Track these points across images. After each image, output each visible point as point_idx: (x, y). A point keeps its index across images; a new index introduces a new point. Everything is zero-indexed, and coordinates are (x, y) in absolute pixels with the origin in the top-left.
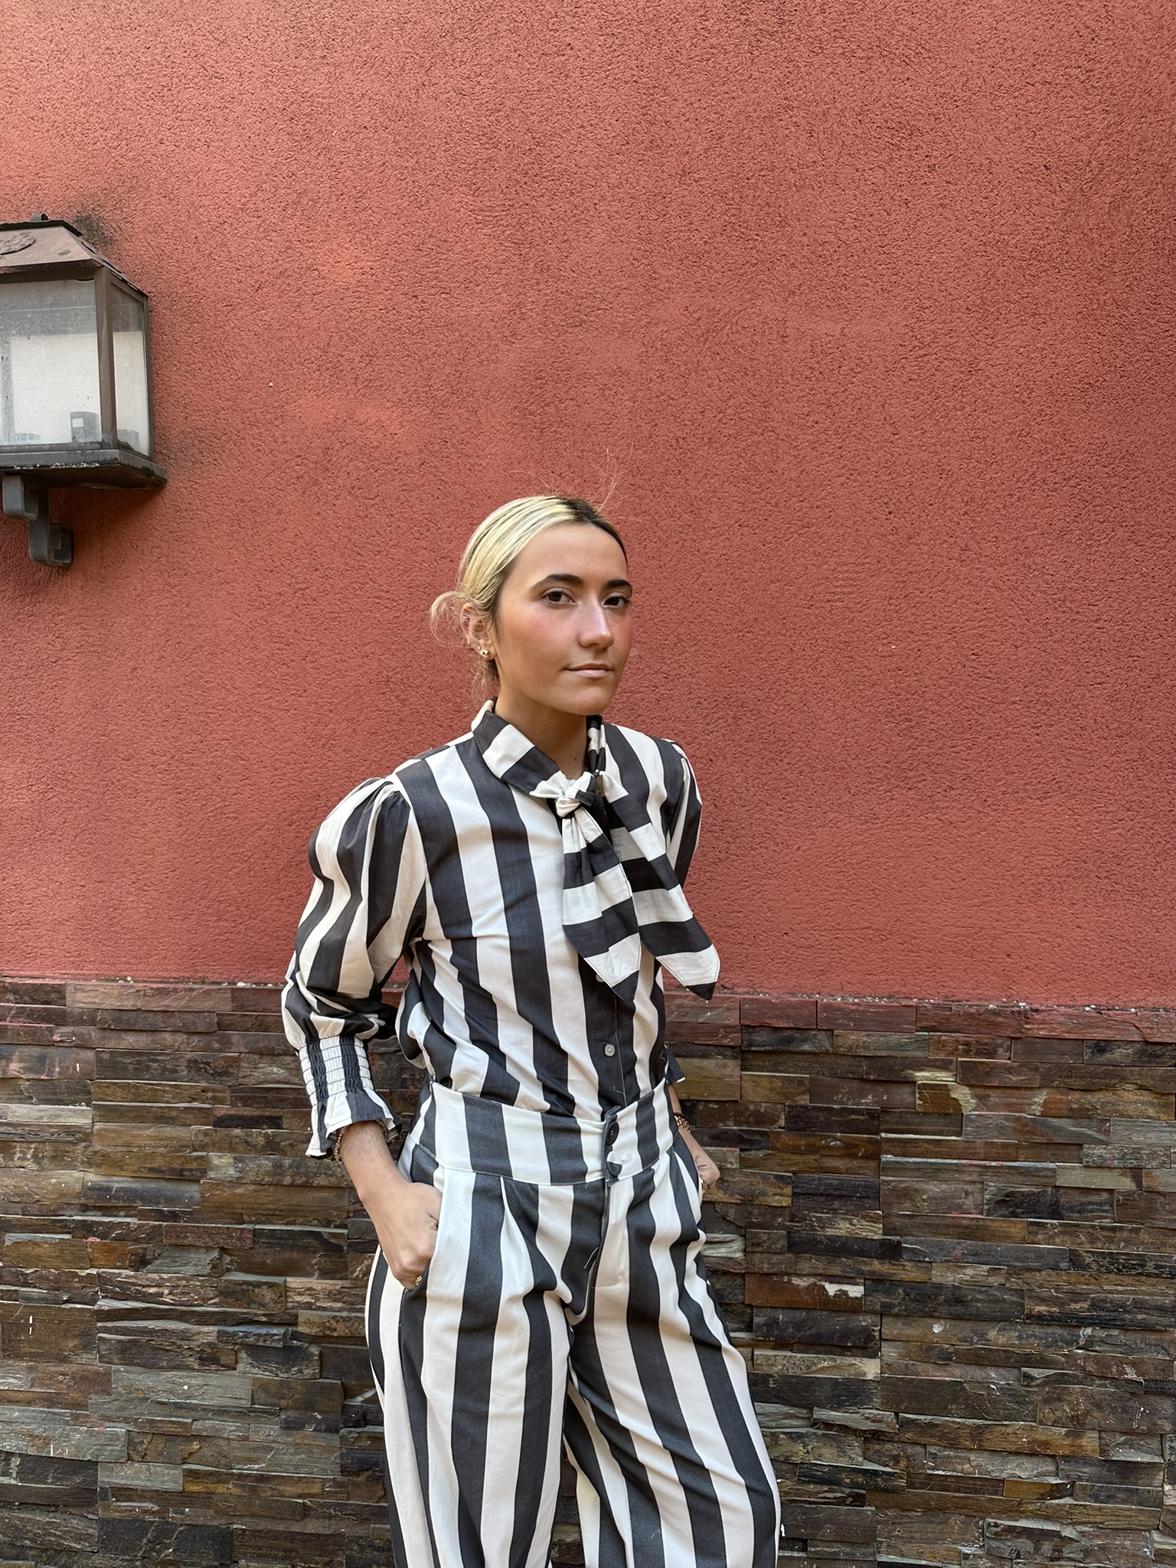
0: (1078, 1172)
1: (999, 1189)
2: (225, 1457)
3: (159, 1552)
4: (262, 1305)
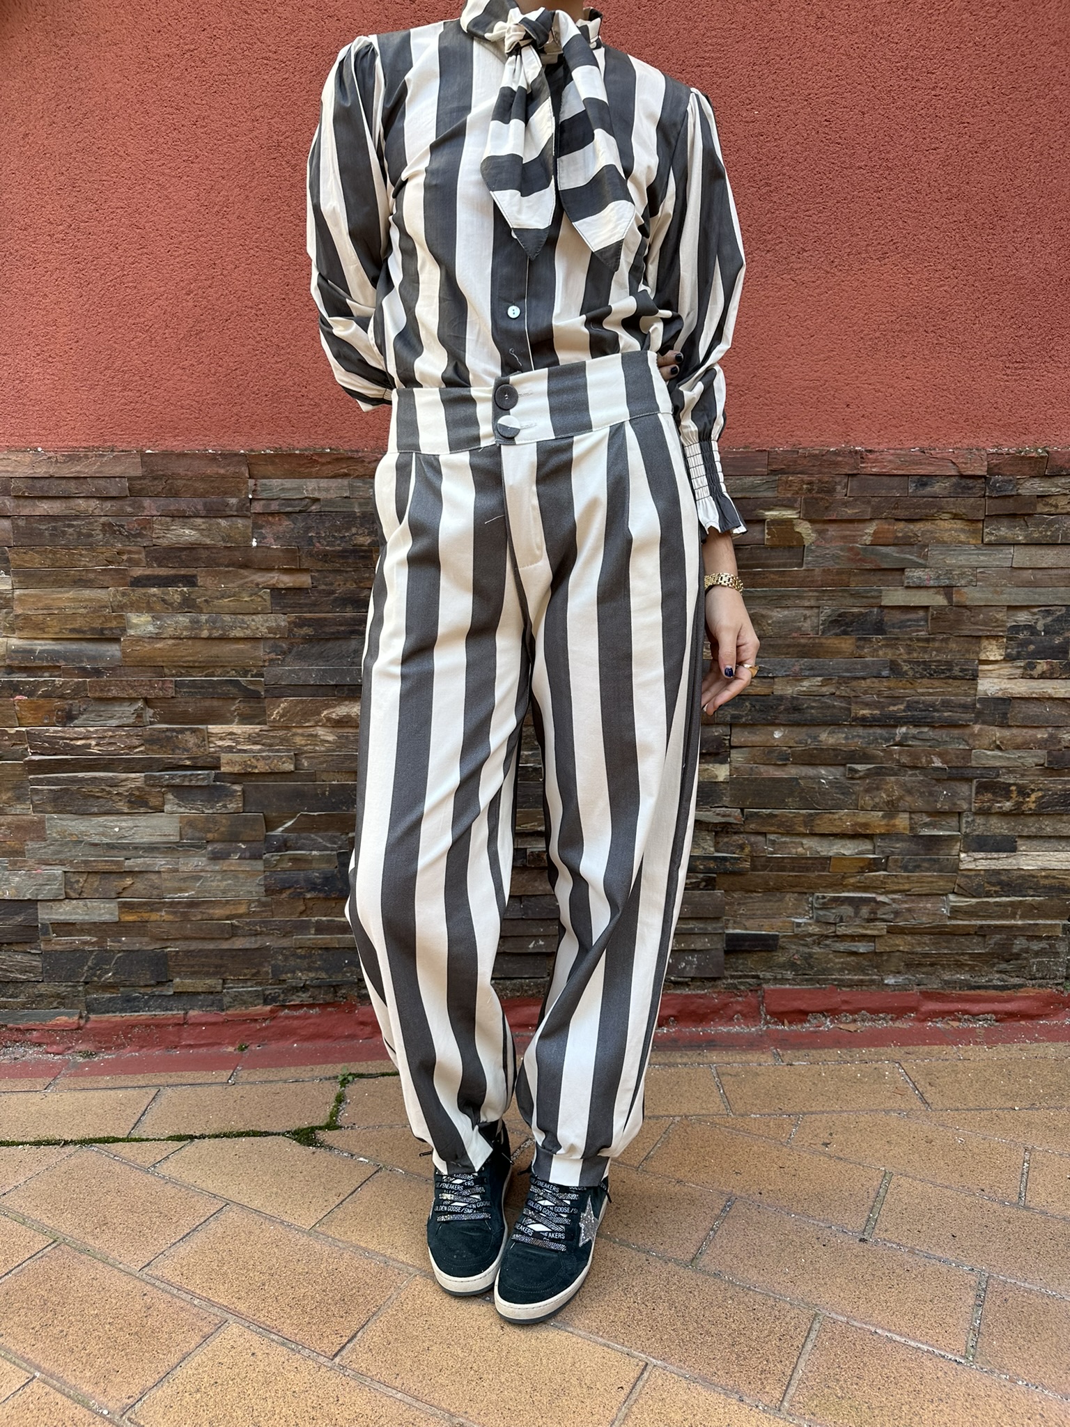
0: (899, 593)
1: (833, 610)
2: (157, 888)
3: (100, 977)
4: (187, 750)
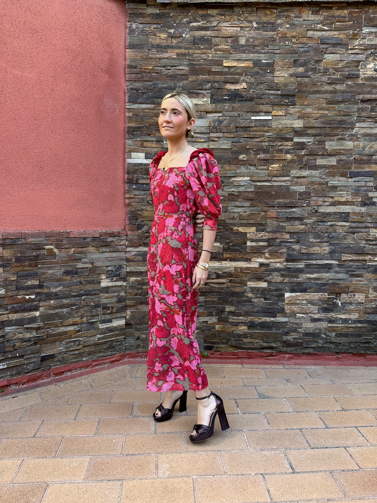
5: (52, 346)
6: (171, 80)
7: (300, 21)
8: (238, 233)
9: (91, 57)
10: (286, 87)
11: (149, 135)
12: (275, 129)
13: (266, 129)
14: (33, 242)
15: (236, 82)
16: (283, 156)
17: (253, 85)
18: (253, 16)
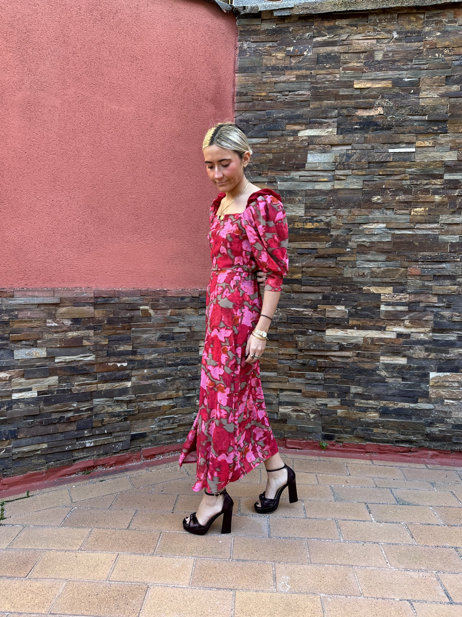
0: (178, 329)
1: (160, 334)
5: (143, 423)
6: (288, 108)
7: (454, 27)
8: (369, 294)
9: (195, 85)
10: (435, 110)
11: (260, 175)
12: (419, 164)
13: (407, 164)
14: (128, 301)
15: (369, 107)
16: (429, 197)
17: (391, 110)
18: (394, 24)
